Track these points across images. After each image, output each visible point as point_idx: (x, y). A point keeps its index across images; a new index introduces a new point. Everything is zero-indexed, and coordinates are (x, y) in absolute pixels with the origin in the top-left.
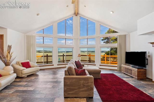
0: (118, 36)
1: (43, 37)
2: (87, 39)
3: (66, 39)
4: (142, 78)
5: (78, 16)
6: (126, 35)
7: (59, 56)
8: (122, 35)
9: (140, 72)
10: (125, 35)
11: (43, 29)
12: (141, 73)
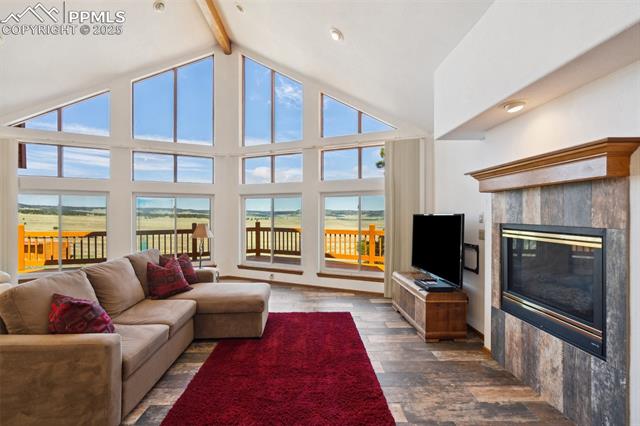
0: (387, 143)
1: (60, 147)
2: (273, 157)
3: (175, 156)
4: (444, 333)
5: (237, 55)
6: (418, 141)
7: (139, 233)
8: (405, 141)
9: (438, 304)
10: (415, 140)
11: (59, 110)
12: (442, 312)
